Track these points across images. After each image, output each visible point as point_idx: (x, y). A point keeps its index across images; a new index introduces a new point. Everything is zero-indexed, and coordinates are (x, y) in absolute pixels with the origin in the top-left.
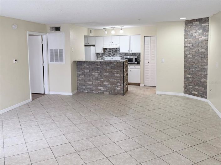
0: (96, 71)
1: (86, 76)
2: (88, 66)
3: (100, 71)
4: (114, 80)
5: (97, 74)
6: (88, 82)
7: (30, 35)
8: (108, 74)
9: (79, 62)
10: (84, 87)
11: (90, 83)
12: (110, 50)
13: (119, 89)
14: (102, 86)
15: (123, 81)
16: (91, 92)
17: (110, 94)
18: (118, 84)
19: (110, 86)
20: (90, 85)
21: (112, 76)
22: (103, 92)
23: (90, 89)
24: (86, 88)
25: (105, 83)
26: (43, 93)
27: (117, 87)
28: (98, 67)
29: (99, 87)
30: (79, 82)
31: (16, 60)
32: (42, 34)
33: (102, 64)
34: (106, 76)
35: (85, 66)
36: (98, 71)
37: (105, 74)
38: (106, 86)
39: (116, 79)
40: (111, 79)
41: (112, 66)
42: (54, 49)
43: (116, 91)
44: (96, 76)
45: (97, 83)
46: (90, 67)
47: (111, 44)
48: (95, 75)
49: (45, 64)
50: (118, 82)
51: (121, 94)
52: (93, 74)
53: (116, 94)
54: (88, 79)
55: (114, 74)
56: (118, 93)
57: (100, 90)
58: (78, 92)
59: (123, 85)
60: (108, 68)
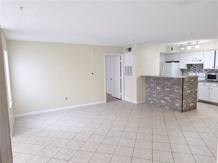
0: (160, 86)
1: (152, 89)
2: (153, 81)
3: (163, 86)
4: (174, 96)
5: (160, 88)
6: (153, 95)
7: (106, 56)
8: (169, 89)
9: (148, 77)
10: (150, 99)
11: (154, 95)
12: (195, 66)
13: (177, 105)
14: (163, 100)
15: (181, 98)
16: (155, 104)
17: (170, 109)
18: (177, 100)
19: (170, 101)
20: (154, 98)
21: (172, 92)
22: (164, 106)
23: (154, 101)
24: (152, 100)
25: (166, 98)
26: (120, 99)
27: (176, 103)
28: (161, 82)
29: (161, 101)
30: (147, 94)
31: (92, 74)
32: (120, 55)
33: (164, 80)
34: (167, 91)
35: (152, 80)
36: (161, 86)
37: (166, 89)
38: (166, 100)
39: (176, 95)
40: (171, 95)
41: (173, 81)
42: (127, 66)
43: (175, 107)
44: (159, 91)
45: (159, 97)
46: (155, 82)
47: (195, 59)
48: (159, 89)
49: (122, 78)
50: (177, 98)
51: (179, 111)
52: (157, 88)
53: (175, 110)
54: (153, 92)
55: (174, 90)
56: (177, 109)
57: (162, 103)
58: (146, 102)
59: (181, 102)
60: (169, 83)
